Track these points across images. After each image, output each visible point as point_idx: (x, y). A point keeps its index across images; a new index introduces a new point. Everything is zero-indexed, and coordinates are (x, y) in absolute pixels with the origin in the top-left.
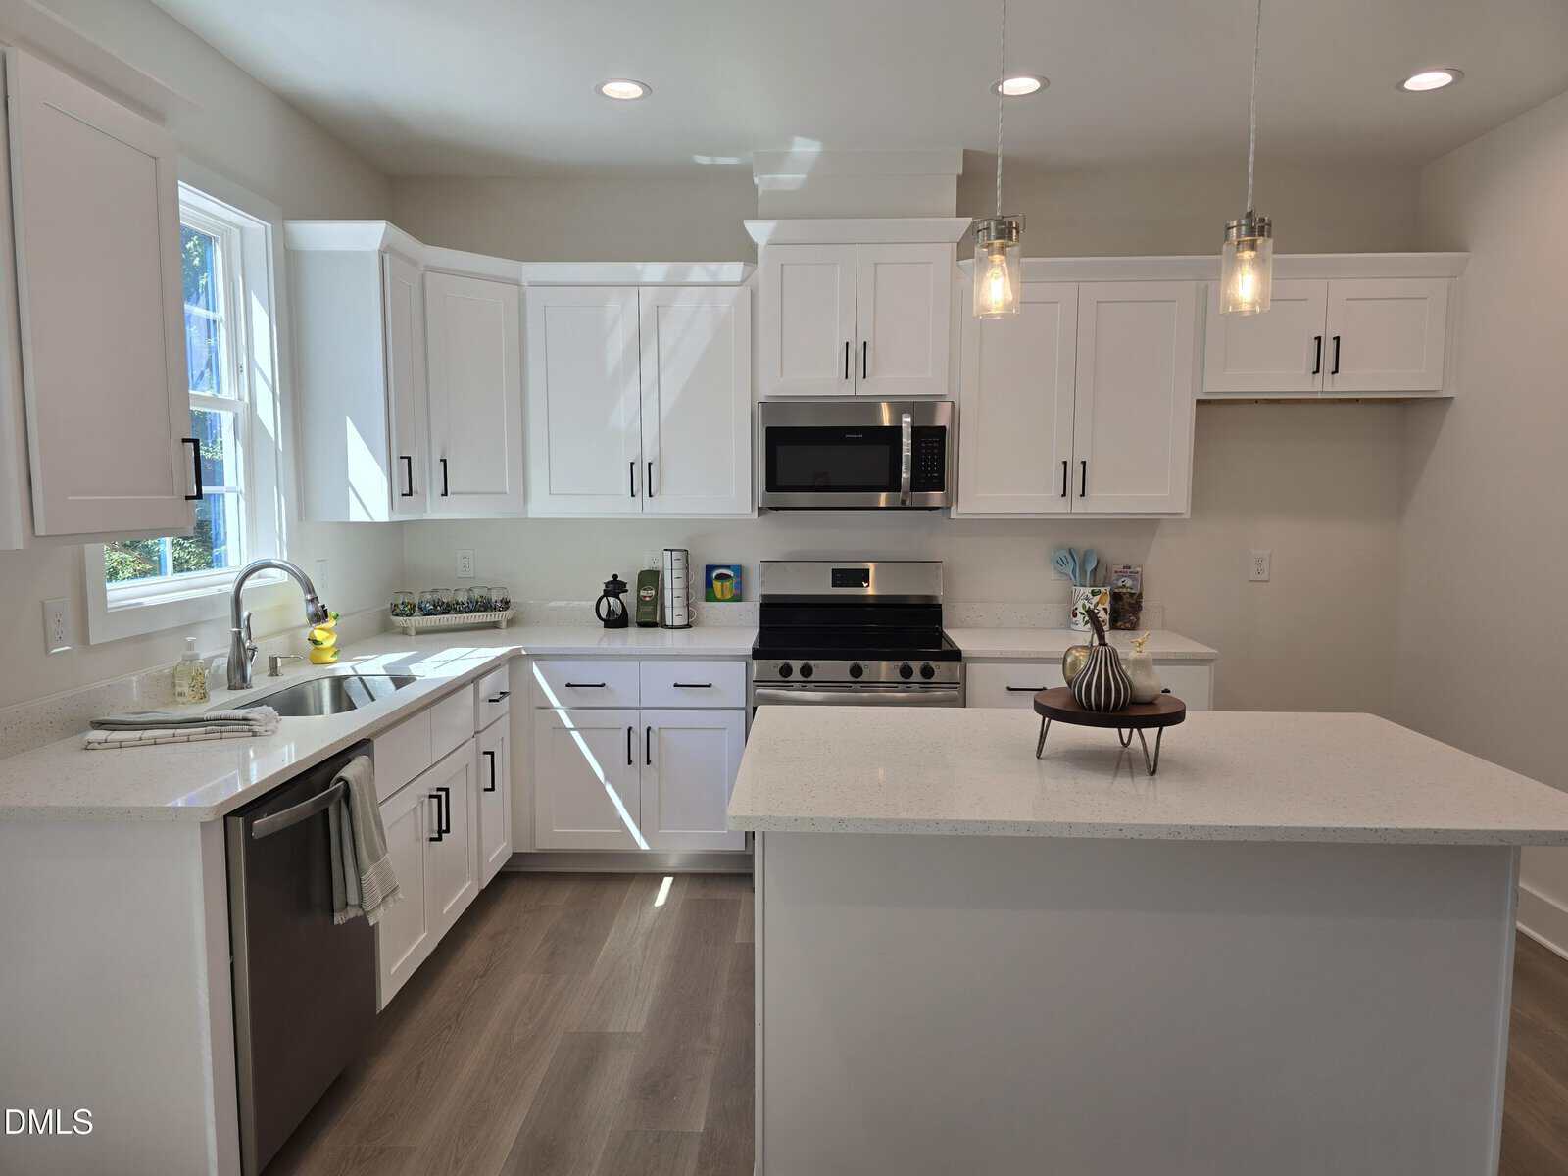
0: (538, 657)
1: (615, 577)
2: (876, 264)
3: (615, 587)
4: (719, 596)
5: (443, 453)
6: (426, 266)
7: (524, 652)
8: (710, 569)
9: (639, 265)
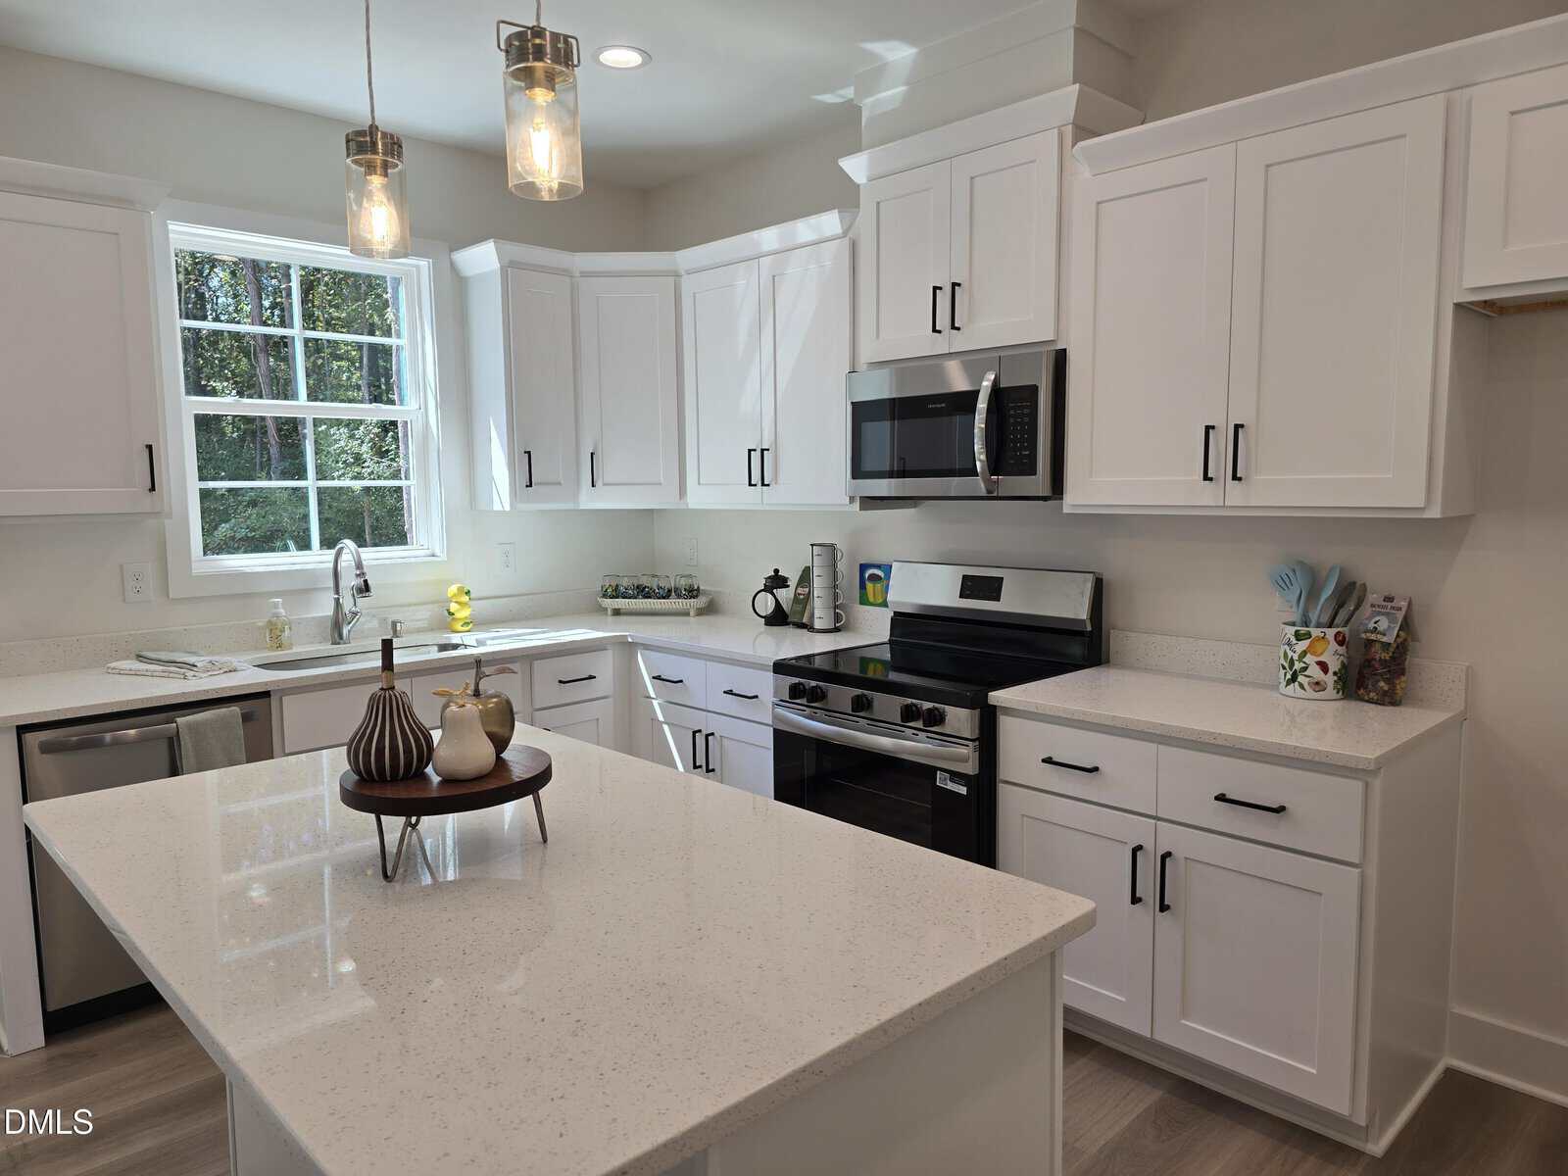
0: (646, 647)
1: (776, 571)
2: (972, 178)
3: (777, 581)
4: (871, 600)
5: (595, 447)
6: (581, 272)
7: (630, 640)
8: (863, 568)
9: (755, 235)
